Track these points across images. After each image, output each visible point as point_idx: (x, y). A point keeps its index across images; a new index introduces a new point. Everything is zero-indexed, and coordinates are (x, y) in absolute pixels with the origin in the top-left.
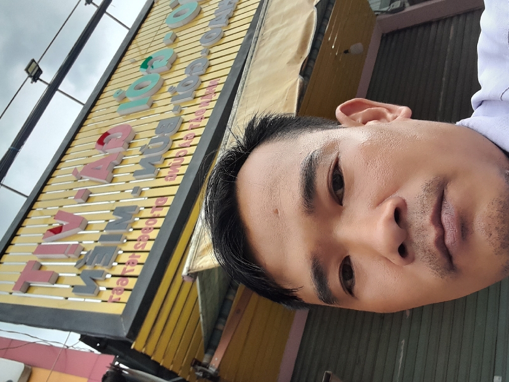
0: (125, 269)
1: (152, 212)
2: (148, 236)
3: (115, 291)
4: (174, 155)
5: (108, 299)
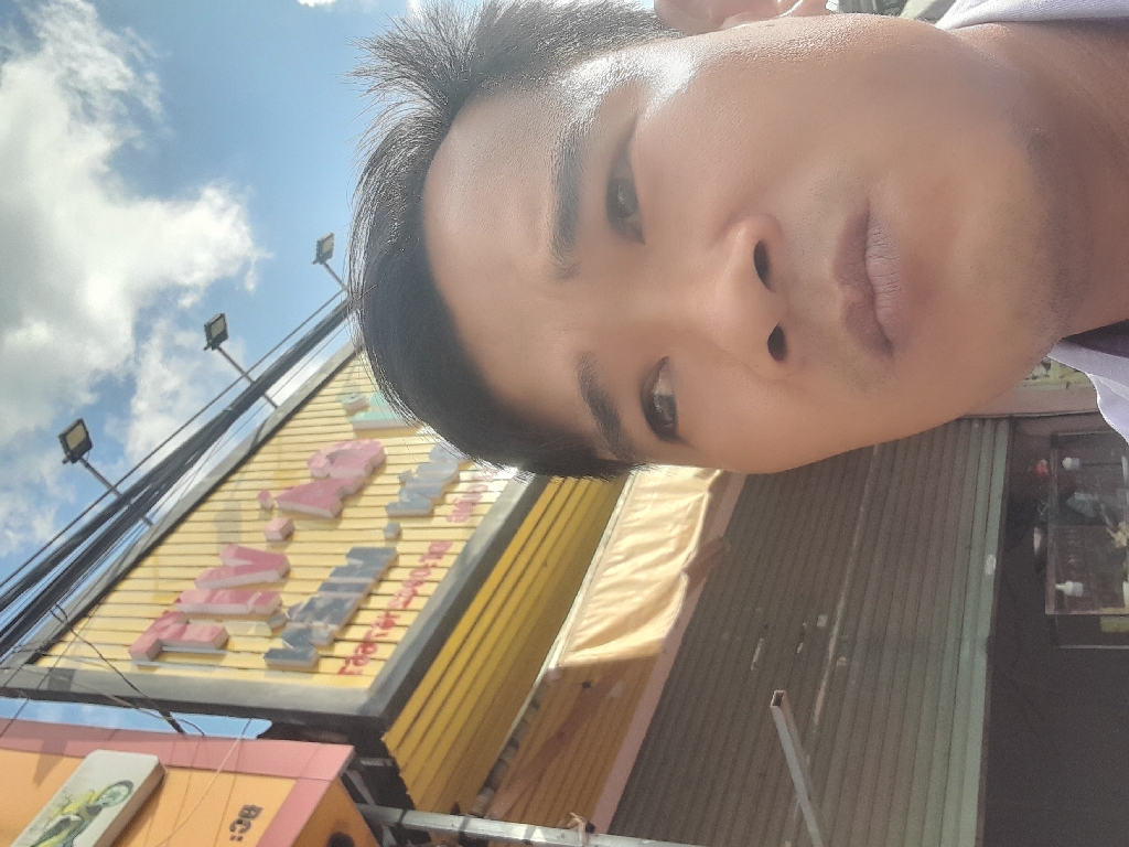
0: (369, 633)
1: (422, 560)
3: (351, 662)
4: (465, 490)
5: (336, 670)
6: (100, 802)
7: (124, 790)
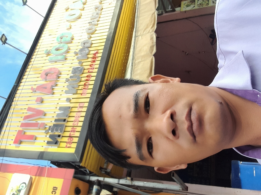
0: (70, 134)
1: (78, 109)
2: (78, 120)
5: (65, 146)
6: (20, 188)
7: (24, 185)
